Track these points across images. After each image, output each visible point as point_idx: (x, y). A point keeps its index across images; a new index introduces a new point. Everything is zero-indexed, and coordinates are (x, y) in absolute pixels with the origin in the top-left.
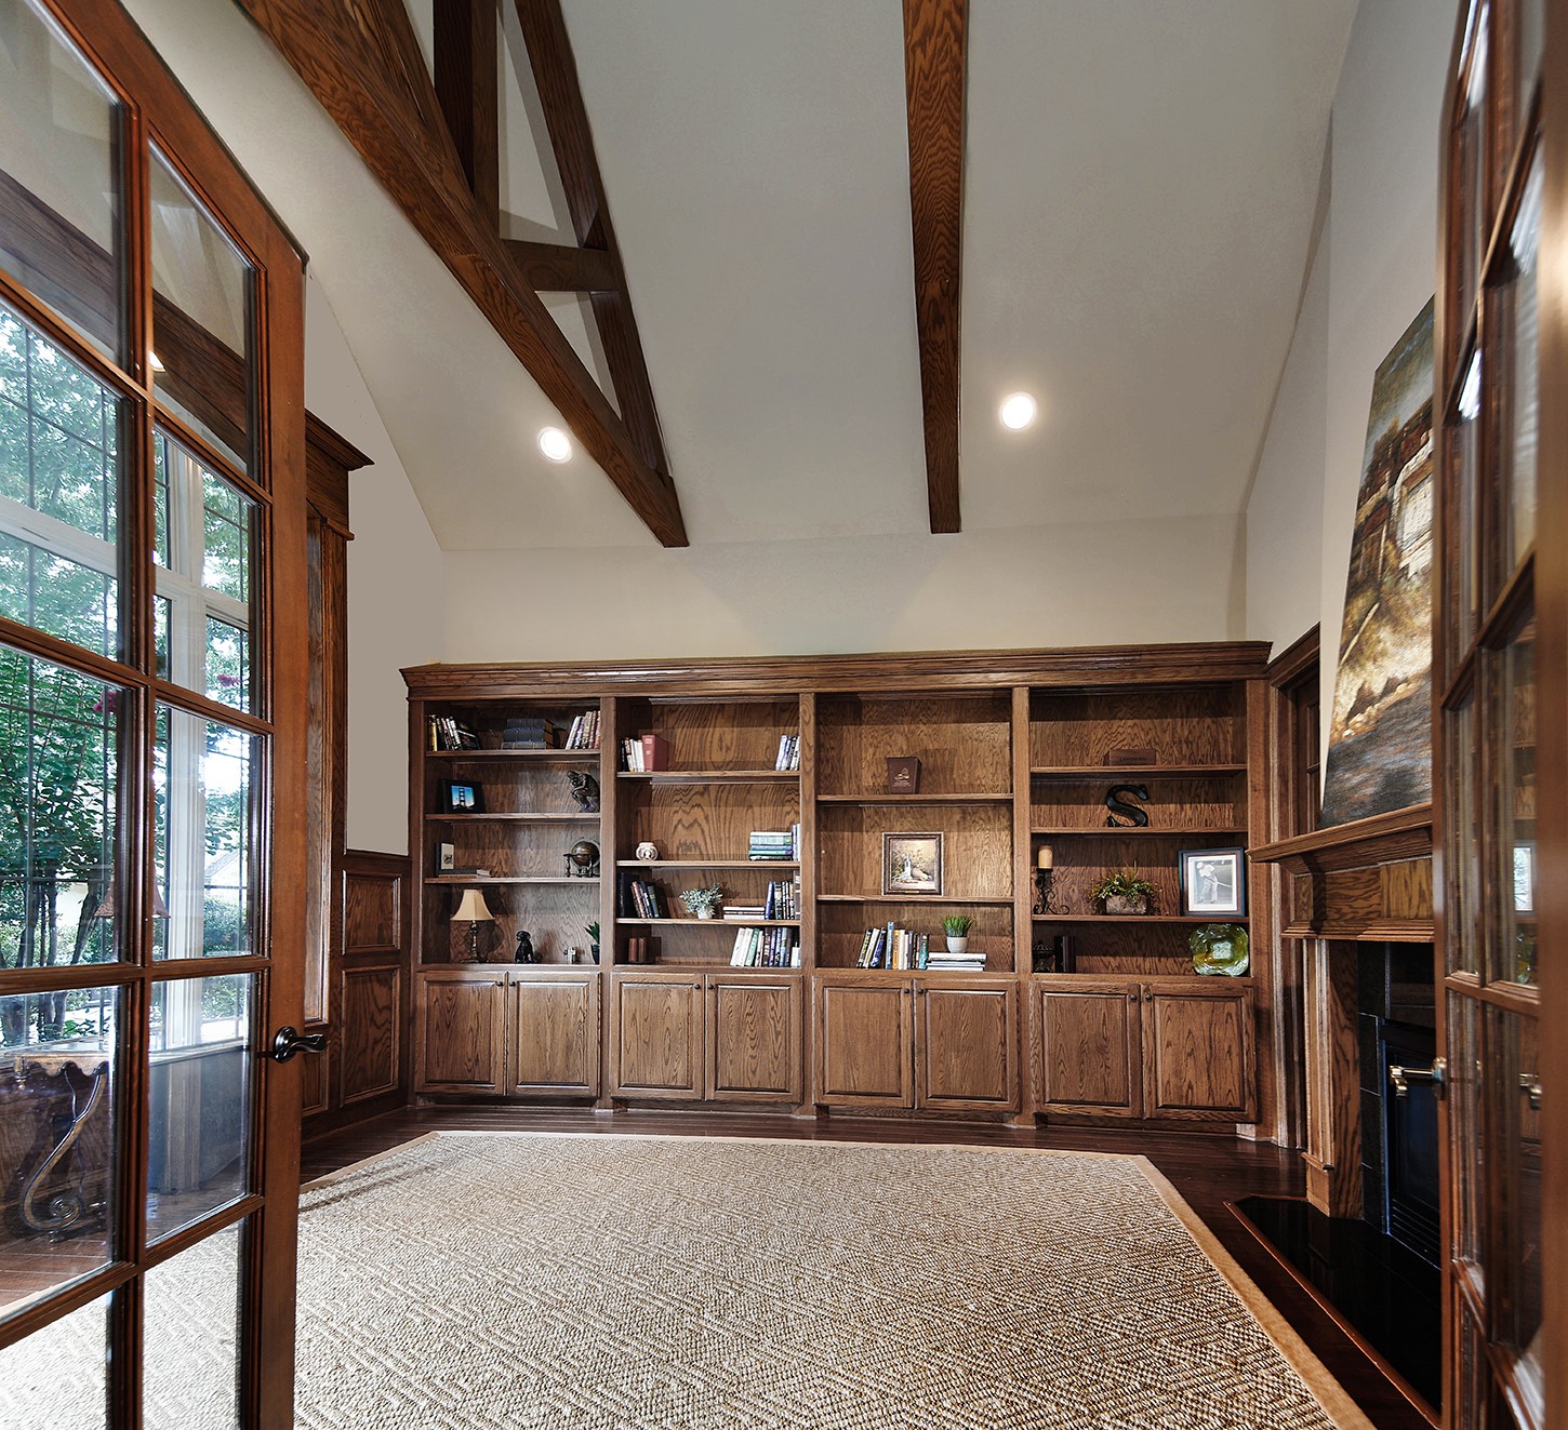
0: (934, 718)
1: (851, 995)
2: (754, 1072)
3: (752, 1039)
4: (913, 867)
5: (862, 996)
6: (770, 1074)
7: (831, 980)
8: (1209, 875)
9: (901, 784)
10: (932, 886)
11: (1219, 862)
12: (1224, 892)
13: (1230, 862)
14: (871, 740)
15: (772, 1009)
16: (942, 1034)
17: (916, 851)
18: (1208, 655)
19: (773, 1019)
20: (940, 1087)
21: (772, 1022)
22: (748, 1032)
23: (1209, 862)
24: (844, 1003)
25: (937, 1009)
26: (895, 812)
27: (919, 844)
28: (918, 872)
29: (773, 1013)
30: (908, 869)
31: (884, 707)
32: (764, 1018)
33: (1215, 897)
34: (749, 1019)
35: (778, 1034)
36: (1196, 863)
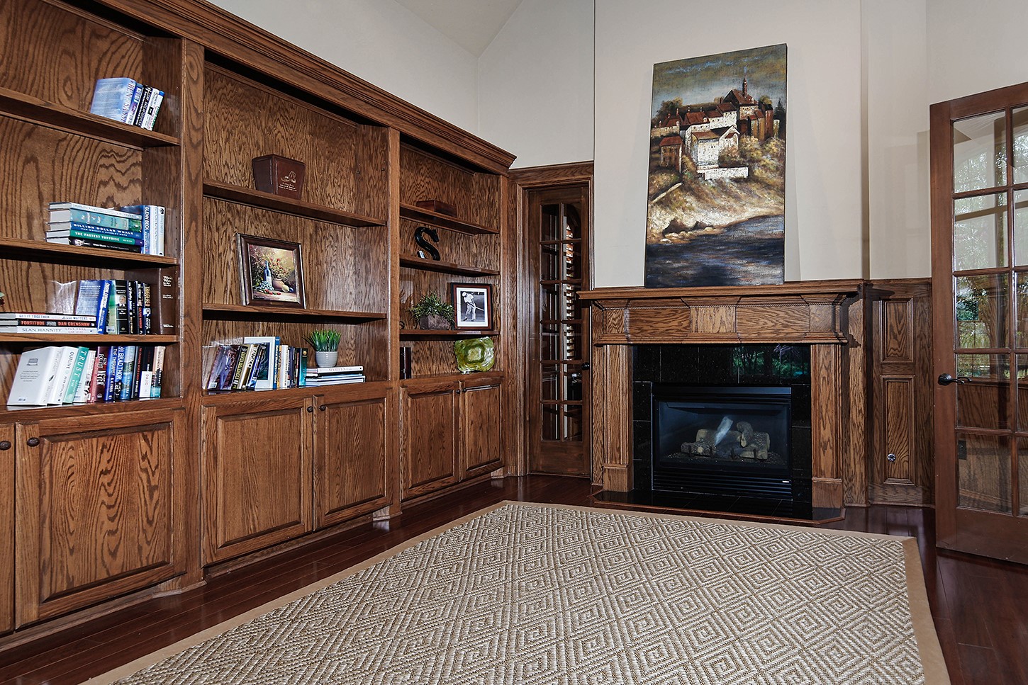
0: (291, 123)
1: (250, 422)
2: (113, 554)
3: (109, 507)
4: (274, 276)
5: (263, 421)
6: (140, 548)
7: (227, 407)
8: (470, 301)
9: (286, 187)
10: (294, 298)
11: (476, 293)
12: (480, 314)
13: (483, 294)
14: (224, 123)
15: (144, 457)
16: (338, 448)
17: (275, 260)
18: (492, 152)
19: (146, 471)
20: (336, 500)
21: (144, 476)
22: (104, 497)
23: (470, 293)
24: (243, 434)
25: (334, 423)
26: (249, 212)
27: (278, 253)
28: (280, 283)
29: (144, 464)
30: (269, 279)
31: (240, 90)
32: (130, 472)
33: (474, 317)
34: (105, 479)
35: (152, 489)
36: (462, 292)
